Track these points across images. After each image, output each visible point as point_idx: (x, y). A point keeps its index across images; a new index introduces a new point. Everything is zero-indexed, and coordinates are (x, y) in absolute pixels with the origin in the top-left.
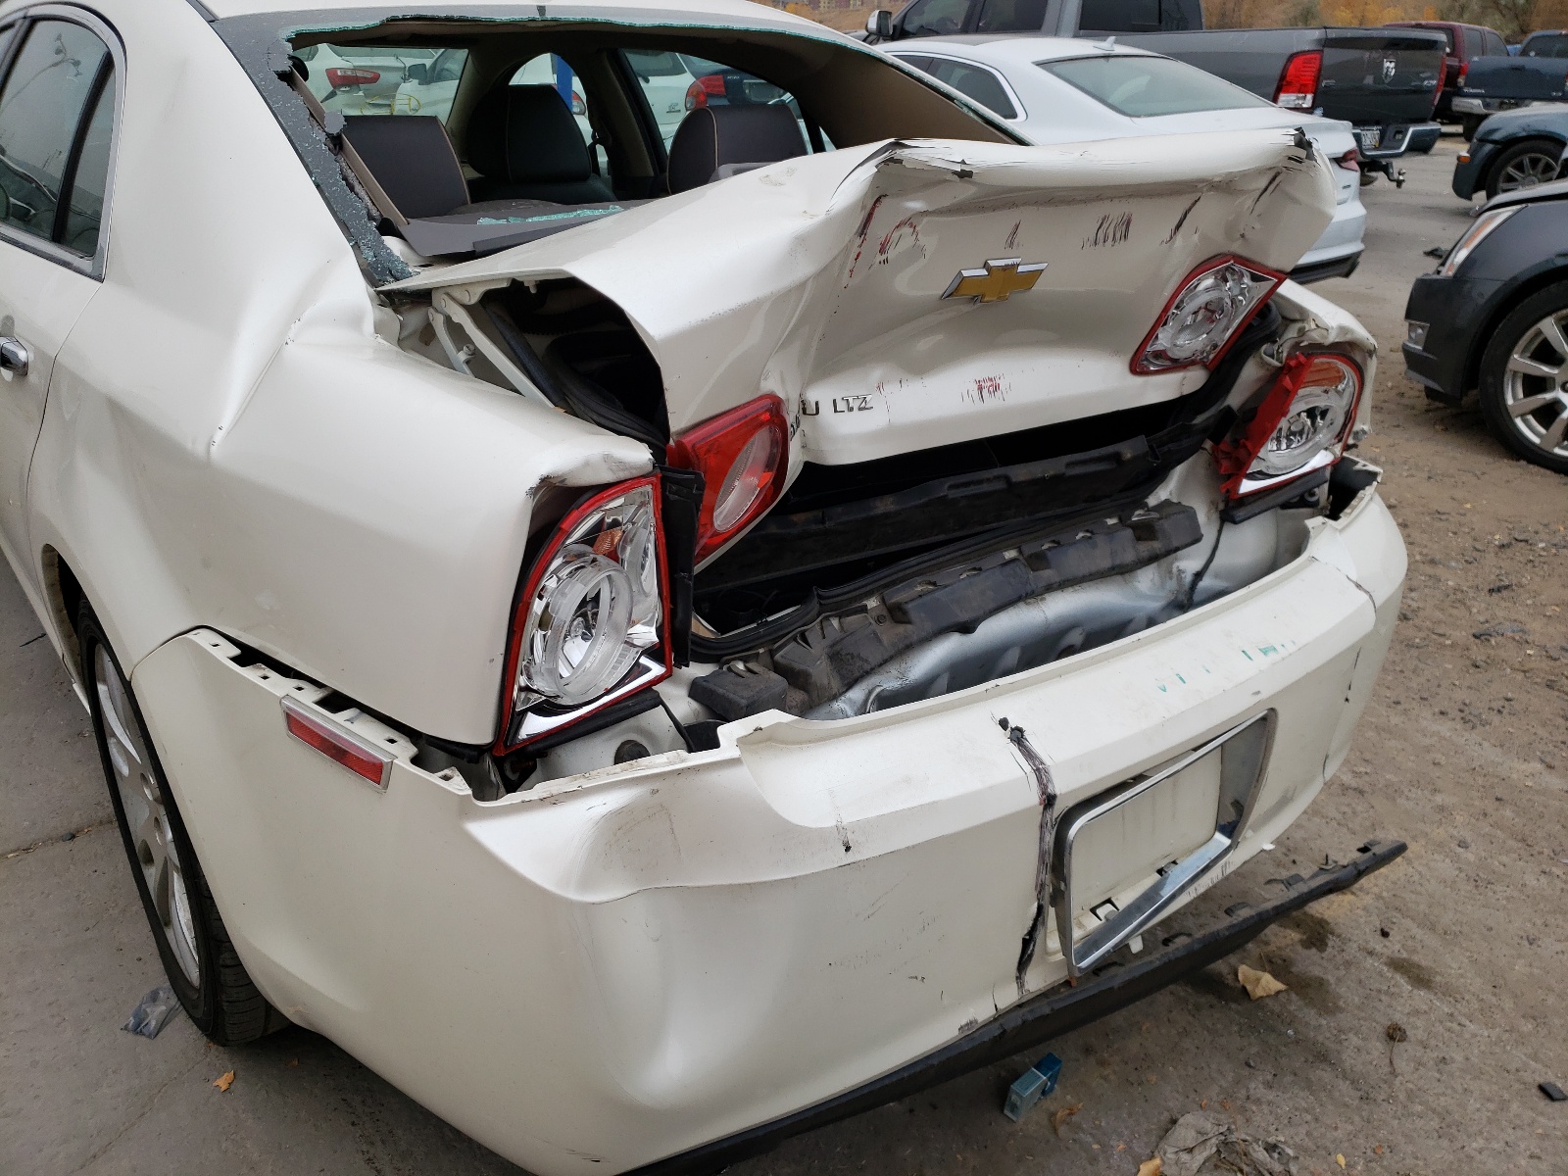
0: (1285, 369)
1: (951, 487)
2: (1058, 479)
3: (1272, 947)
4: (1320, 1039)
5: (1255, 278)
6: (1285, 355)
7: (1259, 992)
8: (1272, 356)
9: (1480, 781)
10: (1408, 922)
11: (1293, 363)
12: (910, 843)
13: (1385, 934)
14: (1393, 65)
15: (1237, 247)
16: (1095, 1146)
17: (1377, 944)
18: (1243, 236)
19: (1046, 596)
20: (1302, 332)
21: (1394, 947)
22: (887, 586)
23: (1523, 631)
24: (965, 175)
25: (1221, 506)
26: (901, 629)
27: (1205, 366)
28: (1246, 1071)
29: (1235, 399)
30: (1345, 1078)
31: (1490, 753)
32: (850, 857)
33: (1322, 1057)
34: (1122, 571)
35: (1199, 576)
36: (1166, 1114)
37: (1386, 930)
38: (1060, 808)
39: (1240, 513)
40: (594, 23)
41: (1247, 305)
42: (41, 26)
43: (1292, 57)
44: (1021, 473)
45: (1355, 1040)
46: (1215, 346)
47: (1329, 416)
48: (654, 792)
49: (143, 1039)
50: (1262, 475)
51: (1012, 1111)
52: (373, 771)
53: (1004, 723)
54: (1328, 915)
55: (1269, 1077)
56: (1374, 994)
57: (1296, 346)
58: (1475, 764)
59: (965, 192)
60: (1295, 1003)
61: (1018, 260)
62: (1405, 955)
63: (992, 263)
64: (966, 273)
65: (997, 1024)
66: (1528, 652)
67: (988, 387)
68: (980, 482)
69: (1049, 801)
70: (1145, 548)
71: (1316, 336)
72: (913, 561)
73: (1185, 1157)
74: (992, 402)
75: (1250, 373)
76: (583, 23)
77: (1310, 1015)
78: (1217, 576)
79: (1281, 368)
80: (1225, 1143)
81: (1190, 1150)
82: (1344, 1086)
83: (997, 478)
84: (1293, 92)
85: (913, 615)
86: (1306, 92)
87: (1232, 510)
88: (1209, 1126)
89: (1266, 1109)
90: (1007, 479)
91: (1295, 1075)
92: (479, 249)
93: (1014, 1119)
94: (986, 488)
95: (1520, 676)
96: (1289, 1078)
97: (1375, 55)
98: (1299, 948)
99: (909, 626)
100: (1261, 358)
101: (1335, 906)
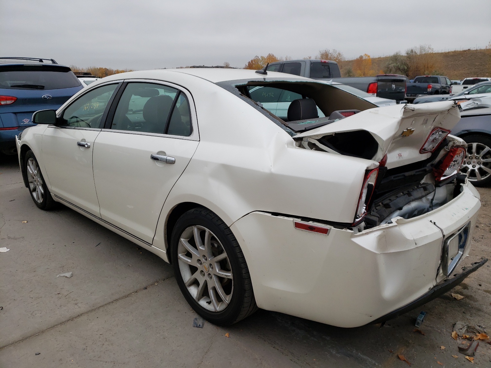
0: (451, 151)
1: (394, 177)
2: (414, 175)
3: (456, 290)
4: (477, 307)
5: (443, 132)
6: (450, 148)
7: (459, 299)
8: (447, 149)
9: (485, 253)
10: (484, 283)
11: (453, 150)
12: (425, 244)
13: (480, 285)
14: (394, 86)
15: (440, 126)
16: (439, 331)
17: (479, 287)
18: (441, 123)
19: (411, 203)
20: (454, 143)
21: (483, 287)
22: (383, 200)
23: (479, 221)
24: (413, 110)
25: (435, 184)
26: (389, 209)
27: (431, 152)
28: (464, 314)
29: (438, 159)
30: (486, 314)
31: (484, 247)
32: (417, 246)
33: (479, 310)
34: (420, 198)
35: (432, 200)
36: (451, 324)
37: (480, 284)
38: (446, 237)
39: (441, 185)
40: (284, 81)
41: (440, 139)
42: (129, 84)
43: (370, 84)
44: (407, 174)
45: (485, 307)
46: (433, 148)
47: (457, 162)
48: (384, 232)
49: (200, 328)
50: (445, 176)
51: (418, 325)
52: (325, 231)
53: (431, 221)
54: (465, 282)
55: (470, 315)
56: (484, 297)
57: (453, 146)
58: (483, 250)
59: (412, 114)
60: (468, 301)
61: (412, 128)
62: (487, 289)
63: (408, 128)
64: (404, 131)
65: (433, 290)
66: (482, 225)
67: (400, 155)
68: (399, 176)
69: (444, 236)
70: (426, 192)
71: (458, 144)
72: (387, 194)
73: (461, 330)
74: (401, 159)
75: (442, 153)
76: (282, 81)
77: (472, 302)
78: (436, 200)
79: (449, 152)
80: (468, 327)
81: (461, 329)
82: (487, 315)
83: (402, 175)
84: (371, 93)
85: (391, 206)
86: (374, 93)
87: (438, 184)
88: (463, 324)
89: (472, 321)
90: (404, 175)
91: (475, 314)
92: (307, 129)
93: (418, 327)
94: (400, 178)
95: (483, 231)
96: (474, 315)
97: (390, 83)
98: (463, 290)
99: (391, 209)
100: (445, 149)
101: (466, 281)
